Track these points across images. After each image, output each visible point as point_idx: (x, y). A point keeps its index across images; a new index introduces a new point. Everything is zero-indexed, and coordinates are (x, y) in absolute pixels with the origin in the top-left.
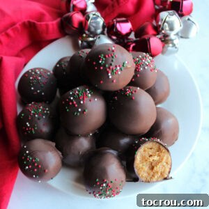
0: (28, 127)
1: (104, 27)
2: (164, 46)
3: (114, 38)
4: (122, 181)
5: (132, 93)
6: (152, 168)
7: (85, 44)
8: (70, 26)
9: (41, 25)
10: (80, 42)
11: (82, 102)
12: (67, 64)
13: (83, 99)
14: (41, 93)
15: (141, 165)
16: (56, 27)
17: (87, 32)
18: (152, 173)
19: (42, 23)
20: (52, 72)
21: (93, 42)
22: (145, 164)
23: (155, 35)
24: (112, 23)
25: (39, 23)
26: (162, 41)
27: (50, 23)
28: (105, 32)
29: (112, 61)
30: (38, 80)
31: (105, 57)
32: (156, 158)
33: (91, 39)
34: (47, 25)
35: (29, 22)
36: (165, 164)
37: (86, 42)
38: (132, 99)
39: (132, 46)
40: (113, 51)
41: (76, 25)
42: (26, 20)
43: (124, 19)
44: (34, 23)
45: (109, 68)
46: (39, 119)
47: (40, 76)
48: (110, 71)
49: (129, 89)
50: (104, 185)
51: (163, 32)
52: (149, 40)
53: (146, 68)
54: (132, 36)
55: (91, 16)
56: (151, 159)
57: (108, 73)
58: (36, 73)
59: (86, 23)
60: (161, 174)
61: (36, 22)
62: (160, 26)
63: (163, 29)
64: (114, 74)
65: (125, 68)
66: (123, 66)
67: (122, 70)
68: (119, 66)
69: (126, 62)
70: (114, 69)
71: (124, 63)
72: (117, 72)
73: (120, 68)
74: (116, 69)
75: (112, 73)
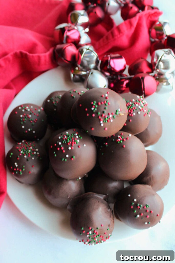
0: (16, 168)
1: (97, 62)
2: (158, 85)
3: (107, 74)
4: (109, 226)
5: (123, 140)
7: (77, 77)
8: (63, 59)
9: (33, 56)
10: (72, 75)
11: (70, 148)
12: (58, 100)
13: (72, 145)
14: (31, 131)
16: (48, 58)
17: (80, 66)
19: (34, 55)
20: (42, 108)
21: (86, 76)
23: (148, 73)
24: (106, 59)
25: (31, 55)
26: (156, 79)
27: (42, 55)
28: (99, 67)
29: (105, 108)
30: (29, 118)
31: (97, 104)
33: (84, 73)
34: (39, 57)
35: (21, 53)
37: (77, 75)
38: (123, 147)
39: (125, 83)
40: (106, 98)
41: (69, 58)
42: (18, 51)
43: (118, 55)
44: (26, 55)
45: (102, 116)
46: (27, 160)
47: (31, 114)
48: (102, 119)
49: (121, 135)
51: (158, 70)
52: (143, 78)
53: (139, 113)
54: (126, 73)
55: (85, 51)
57: (100, 120)
58: (26, 110)
59: (79, 57)
61: (28, 53)
62: (155, 64)
63: (158, 68)
64: (106, 121)
65: (117, 116)
66: (116, 113)
67: (115, 118)
68: (112, 114)
69: (119, 110)
70: (107, 117)
71: (116, 111)
72: (109, 120)
73: (113, 115)
74: (109, 117)
75: (105, 121)
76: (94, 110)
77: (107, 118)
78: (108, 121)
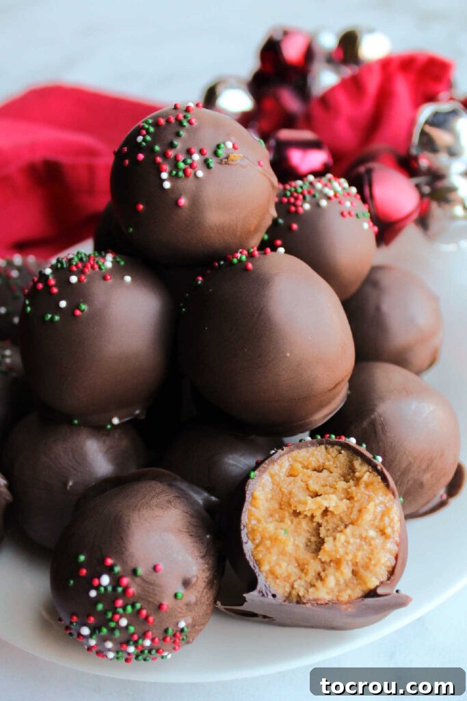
5: (250, 255)
6: (317, 545)
11: (74, 279)
18: (314, 567)
22: (288, 524)
26: (423, 195)
29: (178, 135)
31: (154, 125)
32: (332, 501)
36: (372, 533)
38: (246, 270)
45: (165, 155)
48: (166, 167)
50: (105, 580)
53: (324, 203)
57: (159, 171)
60: (354, 573)
64: (181, 174)
65: (221, 163)
66: (216, 154)
67: (211, 165)
68: (201, 152)
69: (230, 145)
70: (181, 157)
71: (218, 147)
72: (189, 170)
73: (204, 158)
74: (189, 161)
75: (174, 172)
76: (144, 140)
77: (184, 162)
78: (185, 171)
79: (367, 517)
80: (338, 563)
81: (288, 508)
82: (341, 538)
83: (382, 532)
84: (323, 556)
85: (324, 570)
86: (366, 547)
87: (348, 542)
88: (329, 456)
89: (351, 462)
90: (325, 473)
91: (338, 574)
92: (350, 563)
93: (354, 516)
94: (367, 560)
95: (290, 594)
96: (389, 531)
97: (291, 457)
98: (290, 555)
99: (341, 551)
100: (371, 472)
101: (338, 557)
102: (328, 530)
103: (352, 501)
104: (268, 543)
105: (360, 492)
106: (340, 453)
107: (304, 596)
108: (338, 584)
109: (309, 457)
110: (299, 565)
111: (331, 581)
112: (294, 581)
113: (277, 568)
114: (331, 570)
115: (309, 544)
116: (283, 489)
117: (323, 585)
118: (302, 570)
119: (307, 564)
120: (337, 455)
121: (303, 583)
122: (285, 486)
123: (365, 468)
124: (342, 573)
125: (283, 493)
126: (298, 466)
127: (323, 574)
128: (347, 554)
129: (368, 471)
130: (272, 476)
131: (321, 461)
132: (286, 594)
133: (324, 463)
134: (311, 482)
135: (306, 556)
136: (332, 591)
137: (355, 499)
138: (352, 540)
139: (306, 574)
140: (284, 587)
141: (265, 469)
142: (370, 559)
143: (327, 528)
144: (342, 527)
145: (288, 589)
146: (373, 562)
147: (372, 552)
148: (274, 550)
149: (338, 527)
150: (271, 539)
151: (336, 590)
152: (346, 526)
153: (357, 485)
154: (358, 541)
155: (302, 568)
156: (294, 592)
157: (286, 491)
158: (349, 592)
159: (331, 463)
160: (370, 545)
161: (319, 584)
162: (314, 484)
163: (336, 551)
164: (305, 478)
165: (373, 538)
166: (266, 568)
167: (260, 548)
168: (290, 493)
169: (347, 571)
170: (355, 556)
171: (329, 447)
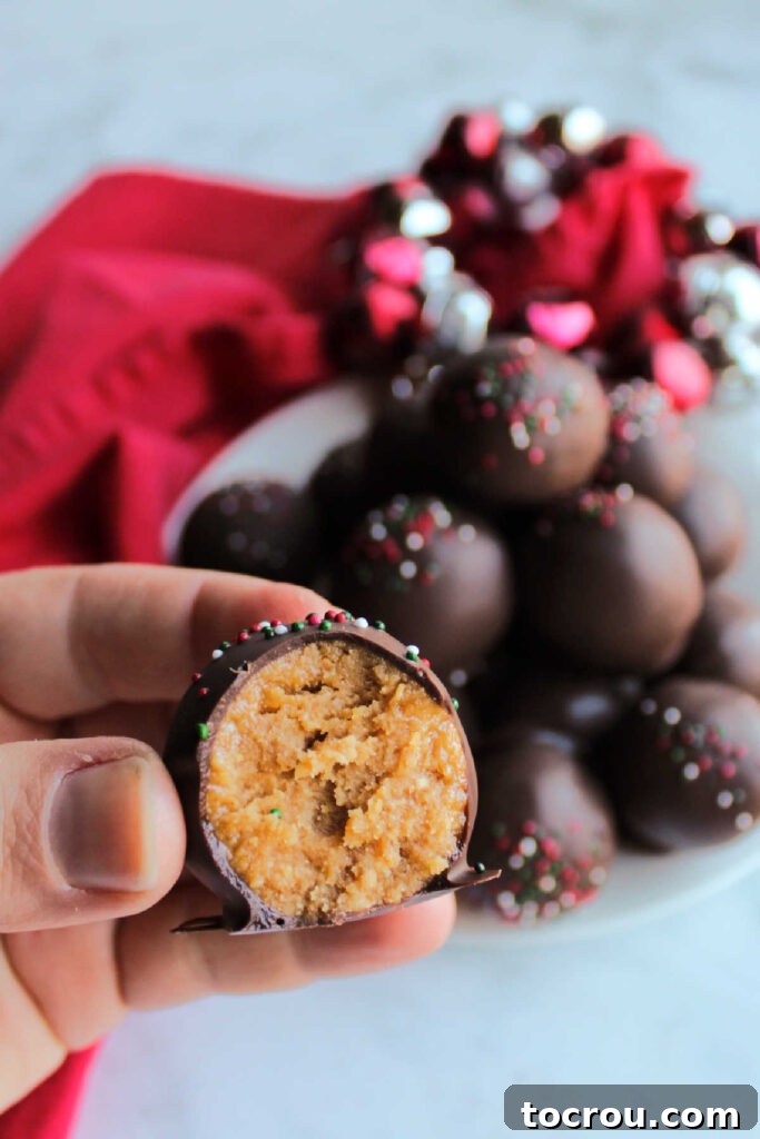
6: (335, 822)
15: (253, 813)
18: (337, 859)
22: (279, 797)
32: (352, 750)
36: (423, 782)
56: (319, 762)
60: (404, 853)
79: (412, 759)
80: (376, 846)
81: (272, 769)
82: (375, 804)
83: (439, 775)
84: (351, 841)
85: (355, 861)
86: (418, 810)
87: (387, 809)
88: (327, 661)
89: (369, 667)
90: (326, 693)
91: (379, 864)
92: (396, 842)
93: (389, 762)
94: (423, 830)
95: (306, 910)
96: (448, 771)
97: (262, 677)
98: (294, 847)
99: (380, 828)
100: (405, 683)
101: (376, 838)
102: (349, 791)
103: (382, 736)
104: (255, 841)
105: (392, 720)
106: (346, 653)
107: (330, 912)
108: (381, 878)
109: (292, 671)
110: (311, 860)
111: (370, 878)
112: (311, 889)
113: (278, 876)
114: (366, 860)
115: (319, 818)
116: (260, 740)
117: (359, 887)
118: (318, 868)
119: (326, 858)
120: (340, 657)
121: (324, 890)
122: (263, 734)
123: (396, 677)
124: (386, 861)
125: (260, 746)
126: (279, 692)
127: (354, 869)
128: (389, 829)
129: (401, 681)
130: (236, 721)
131: (315, 672)
132: (299, 913)
133: (321, 675)
134: (305, 717)
135: (320, 844)
136: (375, 891)
137: (388, 733)
138: (393, 804)
139: (327, 873)
140: (294, 902)
141: (223, 712)
142: (427, 827)
143: (346, 788)
144: (373, 784)
145: (301, 906)
146: (433, 831)
147: (428, 815)
148: (267, 850)
149: (364, 784)
150: (257, 832)
151: (381, 889)
152: (378, 780)
153: (385, 707)
154: (403, 801)
155: (318, 865)
156: (312, 908)
157: (266, 743)
158: (402, 888)
159: (333, 673)
160: (424, 803)
161: (351, 887)
162: (311, 719)
163: (372, 830)
164: (294, 711)
165: (425, 791)
166: (258, 882)
167: (242, 851)
168: (274, 743)
169: (392, 855)
170: (403, 829)
171: (324, 644)
